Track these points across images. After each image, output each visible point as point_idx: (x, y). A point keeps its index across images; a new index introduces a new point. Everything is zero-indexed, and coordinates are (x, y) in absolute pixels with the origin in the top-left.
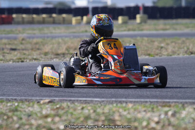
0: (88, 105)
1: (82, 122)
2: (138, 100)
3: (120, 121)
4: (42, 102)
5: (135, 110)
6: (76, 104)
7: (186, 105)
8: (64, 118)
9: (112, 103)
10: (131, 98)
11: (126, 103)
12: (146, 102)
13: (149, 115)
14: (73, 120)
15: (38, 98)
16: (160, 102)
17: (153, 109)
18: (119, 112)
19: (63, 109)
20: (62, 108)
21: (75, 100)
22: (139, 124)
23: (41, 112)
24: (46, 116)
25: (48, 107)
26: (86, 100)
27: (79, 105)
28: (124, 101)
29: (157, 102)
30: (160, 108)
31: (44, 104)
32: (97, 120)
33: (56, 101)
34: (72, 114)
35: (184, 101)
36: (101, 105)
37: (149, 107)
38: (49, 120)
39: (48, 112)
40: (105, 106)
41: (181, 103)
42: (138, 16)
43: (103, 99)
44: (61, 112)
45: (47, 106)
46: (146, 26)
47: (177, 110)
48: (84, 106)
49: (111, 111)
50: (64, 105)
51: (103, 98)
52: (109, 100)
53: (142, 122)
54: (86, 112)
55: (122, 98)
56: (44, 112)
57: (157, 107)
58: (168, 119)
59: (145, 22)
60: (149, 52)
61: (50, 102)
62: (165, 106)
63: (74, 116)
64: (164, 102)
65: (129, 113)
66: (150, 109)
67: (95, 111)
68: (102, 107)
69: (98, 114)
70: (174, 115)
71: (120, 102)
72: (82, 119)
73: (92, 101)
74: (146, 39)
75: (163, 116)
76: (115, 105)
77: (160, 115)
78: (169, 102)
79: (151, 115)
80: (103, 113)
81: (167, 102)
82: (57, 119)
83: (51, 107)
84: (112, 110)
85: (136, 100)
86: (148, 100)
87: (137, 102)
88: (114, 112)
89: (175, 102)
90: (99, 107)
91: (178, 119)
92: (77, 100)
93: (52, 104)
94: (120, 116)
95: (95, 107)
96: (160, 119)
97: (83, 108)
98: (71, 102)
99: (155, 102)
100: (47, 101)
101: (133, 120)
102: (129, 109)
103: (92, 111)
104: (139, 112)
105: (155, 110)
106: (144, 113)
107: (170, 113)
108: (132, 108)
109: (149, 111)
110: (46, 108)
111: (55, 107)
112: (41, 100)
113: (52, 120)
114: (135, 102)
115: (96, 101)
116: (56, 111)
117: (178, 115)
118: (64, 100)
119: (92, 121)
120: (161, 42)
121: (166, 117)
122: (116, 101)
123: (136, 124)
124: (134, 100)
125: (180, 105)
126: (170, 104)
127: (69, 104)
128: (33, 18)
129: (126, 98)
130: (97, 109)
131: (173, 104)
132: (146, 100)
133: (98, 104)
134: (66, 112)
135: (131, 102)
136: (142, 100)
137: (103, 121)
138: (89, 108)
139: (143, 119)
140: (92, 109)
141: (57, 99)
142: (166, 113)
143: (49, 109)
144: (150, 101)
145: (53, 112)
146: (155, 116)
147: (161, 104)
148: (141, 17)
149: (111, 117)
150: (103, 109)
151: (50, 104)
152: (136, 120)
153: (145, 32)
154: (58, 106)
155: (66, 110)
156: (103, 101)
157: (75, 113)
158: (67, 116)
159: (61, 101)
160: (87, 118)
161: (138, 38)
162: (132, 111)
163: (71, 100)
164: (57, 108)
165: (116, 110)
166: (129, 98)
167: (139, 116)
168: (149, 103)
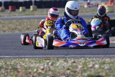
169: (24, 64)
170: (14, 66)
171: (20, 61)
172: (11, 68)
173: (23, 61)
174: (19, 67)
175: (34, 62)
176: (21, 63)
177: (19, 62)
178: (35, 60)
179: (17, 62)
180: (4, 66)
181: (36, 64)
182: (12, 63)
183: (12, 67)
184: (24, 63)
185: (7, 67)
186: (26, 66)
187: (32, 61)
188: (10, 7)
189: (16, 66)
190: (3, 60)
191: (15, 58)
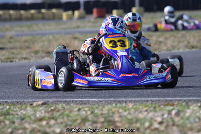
0: (85, 106)
1: (80, 124)
2: (139, 99)
3: (120, 122)
4: (35, 104)
5: (136, 110)
6: (72, 105)
7: (190, 104)
8: (60, 121)
9: (110, 103)
10: (130, 98)
11: (126, 102)
12: (147, 101)
13: (151, 115)
14: (69, 123)
15: (30, 100)
16: (163, 101)
17: (155, 108)
18: (118, 112)
19: (59, 111)
20: (57, 110)
21: (70, 101)
22: (141, 125)
23: (34, 115)
24: (41, 120)
25: (42, 110)
26: (82, 101)
27: (75, 106)
28: (123, 101)
29: (159, 101)
30: (162, 107)
31: (38, 106)
32: (95, 123)
33: (50, 103)
34: (68, 116)
35: (187, 99)
36: (99, 106)
37: (151, 107)
38: (44, 123)
39: (43, 115)
40: (103, 107)
41: (185, 101)
43: (101, 100)
44: (56, 114)
45: (41, 108)
47: (180, 109)
48: (81, 107)
49: (110, 112)
50: (60, 106)
51: (101, 98)
52: (107, 100)
53: (144, 123)
54: (83, 113)
55: (121, 97)
56: (38, 115)
57: (159, 106)
58: (172, 119)
59: (142, 15)
61: (43, 104)
62: (167, 105)
63: (70, 119)
64: (166, 101)
65: (129, 114)
66: (152, 109)
67: (92, 113)
68: (100, 108)
69: (97, 116)
70: (178, 114)
71: (119, 102)
72: (79, 122)
73: (88, 101)
75: (166, 116)
76: (114, 105)
77: (163, 115)
78: (172, 101)
79: (154, 115)
80: (102, 114)
81: (169, 100)
82: (52, 122)
83: (45, 109)
84: (111, 110)
85: (136, 99)
86: (149, 99)
87: (137, 101)
88: (113, 113)
89: (179, 101)
90: (97, 108)
91: (182, 119)
92: (73, 101)
93: (46, 106)
94: (120, 117)
95: (92, 108)
96: (163, 119)
97: (79, 110)
98: (66, 103)
99: (156, 101)
100: (40, 103)
101: (134, 120)
102: (129, 110)
103: (89, 113)
104: (141, 112)
105: (157, 109)
106: (146, 113)
107: (174, 112)
108: (132, 108)
109: (151, 111)
110: (40, 111)
111: (50, 110)
112: (34, 101)
113: (47, 123)
114: (135, 101)
115: (93, 101)
116: (51, 113)
117: (182, 115)
118: (58, 101)
119: (90, 123)
120: (159, 37)
121: (170, 116)
122: (114, 101)
123: (138, 125)
124: (133, 99)
125: (184, 104)
126: (173, 102)
127: (64, 105)
129: (125, 97)
130: (95, 110)
131: (176, 103)
132: (147, 99)
133: (95, 104)
134: (62, 114)
135: (130, 102)
136: (143, 99)
137: (102, 123)
138: (86, 109)
139: (145, 120)
140: (89, 110)
141: (51, 100)
142: (170, 113)
143: (43, 112)
144: (151, 100)
145: (47, 115)
146: (158, 116)
147: (163, 103)
149: (111, 119)
150: (102, 110)
151: (44, 106)
152: (137, 121)
154: (52, 108)
155: (61, 112)
156: (101, 101)
157: (71, 115)
158: (63, 118)
159: (55, 103)
160: (85, 120)
162: (132, 111)
163: (66, 101)
164: (52, 110)
165: (115, 111)
166: (128, 98)
167: (141, 116)
168: (151, 102)
169: (125, 114)
170: (109, 116)
171: (119, 108)
172: (102, 120)
173: (125, 107)
174: (117, 119)
175: (145, 109)
176: (120, 111)
177: (117, 109)
178: (145, 107)
179: (113, 110)
180: (91, 117)
181: (148, 113)
182: (105, 112)
183: (105, 118)
184: (125, 111)
185: (96, 120)
186: (129, 117)
187: (141, 107)
188: (95, 10)
189: (111, 117)
190: (87, 105)
191: (109, 102)
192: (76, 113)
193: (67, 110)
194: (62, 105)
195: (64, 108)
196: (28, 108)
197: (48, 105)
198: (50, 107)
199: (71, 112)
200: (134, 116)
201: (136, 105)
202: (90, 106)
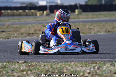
0: (48, 64)
2: (78, 60)
3: (67, 73)
5: (76, 66)
6: (40, 63)
7: (106, 63)
10: (73, 59)
11: (70, 62)
13: (84, 68)
14: (39, 73)
15: (18, 60)
18: (66, 67)
20: (32, 65)
21: (40, 61)
23: (19, 68)
24: (23, 71)
25: (24, 65)
26: (46, 61)
27: (42, 64)
28: (69, 61)
29: (89, 61)
30: (90, 64)
31: (22, 63)
33: (28, 61)
34: (38, 69)
35: (105, 60)
36: (56, 63)
38: (25, 73)
39: (24, 68)
40: (58, 64)
41: (103, 61)
42: (77, 11)
43: (57, 60)
44: (31, 68)
45: (23, 65)
46: (81, 16)
47: (100, 66)
48: (45, 64)
50: (34, 64)
52: (60, 60)
53: (80, 73)
54: (46, 67)
55: (68, 59)
56: (22, 68)
58: (95, 71)
59: (81, 14)
60: (83, 32)
61: (25, 62)
62: (93, 63)
63: (39, 70)
64: (93, 61)
65: (72, 68)
66: (84, 65)
67: (52, 67)
69: (54, 69)
70: (98, 68)
72: (44, 72)
73: (50, 61)
74: (81, 24)
75: (92, 69)
76: (63, 63)
77: (90, 69)
78: (96, 61)
80: (57, 68)
82: (29, 72)
83: (25, 65)
85: (76, 60)
87: (77, 61)
88: (63, 67)
89: (100, 61)
90: (54, 64)
91: (101, 71)
93: (26, 63)
94: (67, 69)
95: (52, 65)
96: (90, 71)
97: (44, 66)
98: (37, 62)
99: (87, 61)
100: (23, 61)
101: (75, 72)
102: (72, 66)
103: (50, 67)
104: (78, 67)
105: (87, 65)
106: (81, 68)
107: (96, 67)
108: (74, 64)
110: (23, 66)
111: (28, 65)
112: (20, 61)
113: (27, 73)
114: (75, 61)
115: (52, 61)
116: (29, 67)
117: (101, 69)
118: (33, 61)
119: (50, 73)
120: (90, 26)
122: (64, 61)
125: (102, 63)
127: (36, 63)
128: (14, 13)
129: (70, 59)
130: (53, 66)
131: (98, 62)
132: (82, 60)
134: (35, 68)
135: (73, 61)
136: (80, 60)
137: (57, 73)
139: (80, 71)
140: (50, 66)
141: (29, 60)
142: (94, 68)
143: (24, 66)
144: (84, 61)
145: (27, 68)
146: (88, 69)
147: (91, 62)
148: (78, 11)
149: (62, 71)
150: (57, 66)
151: (25, 63)
153: (81, 20)
154: (30, 65)
155: (34, 66)
156: (57, 61)
158: (35, 70)
159: (32, 61)
160: (47, 71)
161: (77, 23)
163: (37, 61)
167: (78, 69)
192: (43, 67)
193: (38, 65)
194: (35, 63)
195: (36, 65)
196: (16, 65)
197: (27, 63)
198: (29, 64)
199: (40, 66)
200: (75, 69)
201: (76, 63)
202: (51, 64)
